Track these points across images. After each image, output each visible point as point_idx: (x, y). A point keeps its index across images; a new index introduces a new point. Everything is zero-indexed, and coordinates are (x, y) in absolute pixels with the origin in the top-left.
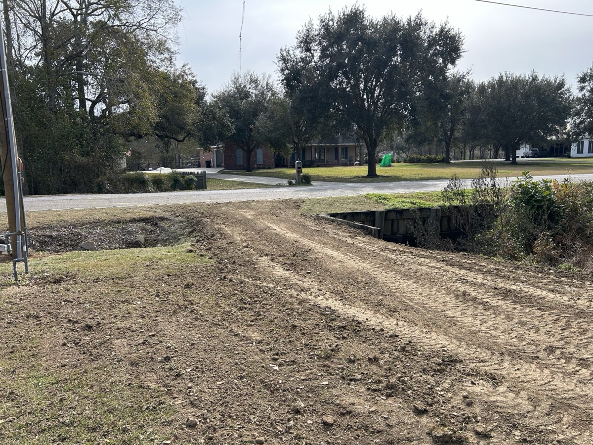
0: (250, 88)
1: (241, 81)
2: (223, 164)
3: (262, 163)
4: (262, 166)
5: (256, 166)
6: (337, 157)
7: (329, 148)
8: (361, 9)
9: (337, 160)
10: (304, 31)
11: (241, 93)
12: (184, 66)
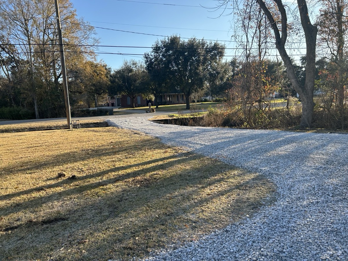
0: (133, 67)
1: (128, 64)
2: (120, 105)
3: (140, 104)
4: (140, 105)
5: (137, 105)
6: (178, 100)
7: (174, 96)
8: (178, 37)
9: (178, 101)
10: (155, 45)
11: (129, 70)
12: (101, 60)
